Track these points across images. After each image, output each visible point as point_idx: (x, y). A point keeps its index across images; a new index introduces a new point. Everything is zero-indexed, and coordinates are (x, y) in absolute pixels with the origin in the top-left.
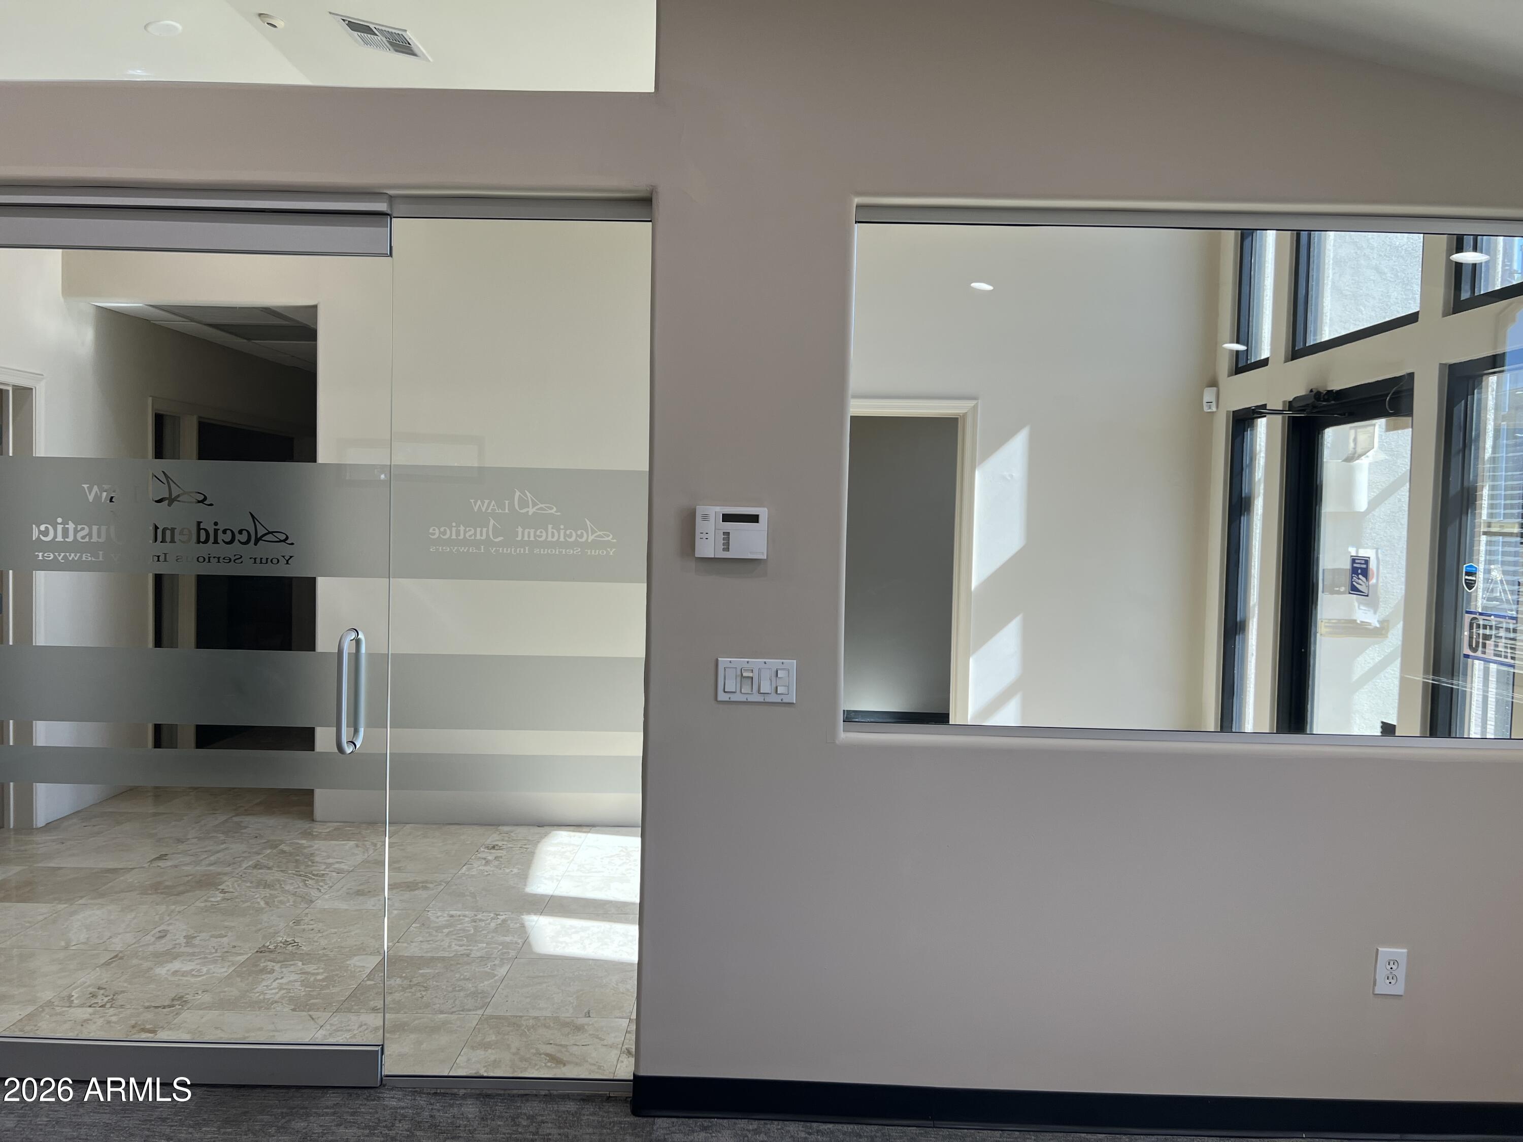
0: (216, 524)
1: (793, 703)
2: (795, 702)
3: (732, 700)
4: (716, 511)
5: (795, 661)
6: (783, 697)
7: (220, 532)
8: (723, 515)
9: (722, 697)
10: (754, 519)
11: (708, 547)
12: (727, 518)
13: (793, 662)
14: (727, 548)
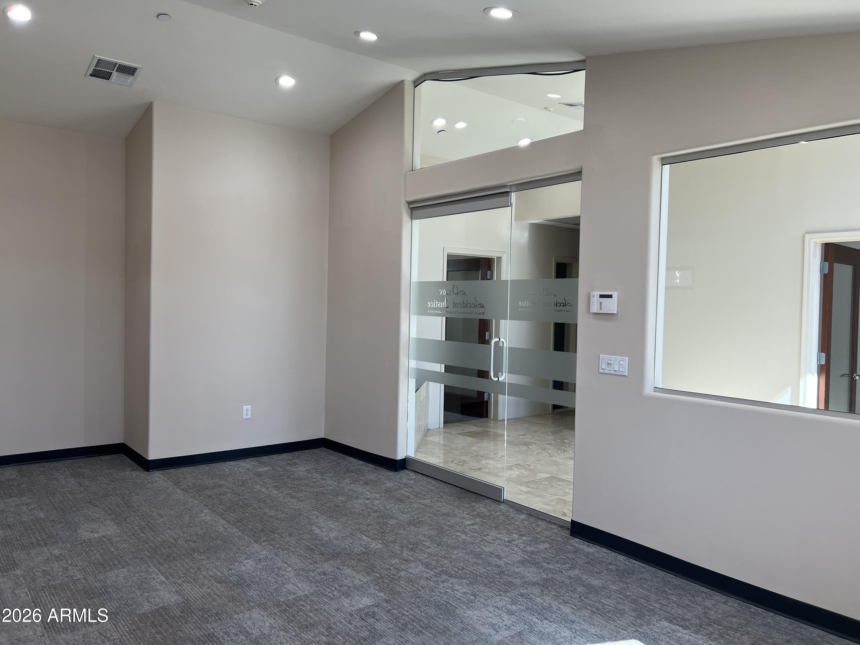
0: (467, 301)
1: (626, 376)
2: (627, 375)
3: (604, 372)
4: (597, 293)
5: (627, 358)
6: (622, 373)
7: (468, 304)
8: (600, 295)
9: (601, 371)
10: (610, 296)
11: (595, 309)
12: (602, 296)
13: (626, 358)
14: (601, 309)
